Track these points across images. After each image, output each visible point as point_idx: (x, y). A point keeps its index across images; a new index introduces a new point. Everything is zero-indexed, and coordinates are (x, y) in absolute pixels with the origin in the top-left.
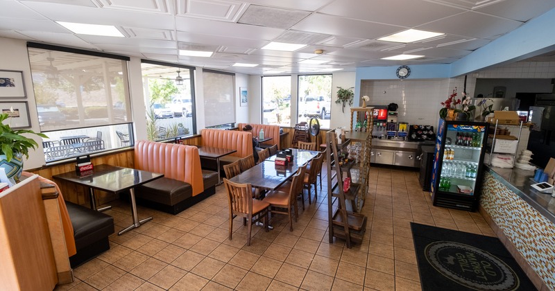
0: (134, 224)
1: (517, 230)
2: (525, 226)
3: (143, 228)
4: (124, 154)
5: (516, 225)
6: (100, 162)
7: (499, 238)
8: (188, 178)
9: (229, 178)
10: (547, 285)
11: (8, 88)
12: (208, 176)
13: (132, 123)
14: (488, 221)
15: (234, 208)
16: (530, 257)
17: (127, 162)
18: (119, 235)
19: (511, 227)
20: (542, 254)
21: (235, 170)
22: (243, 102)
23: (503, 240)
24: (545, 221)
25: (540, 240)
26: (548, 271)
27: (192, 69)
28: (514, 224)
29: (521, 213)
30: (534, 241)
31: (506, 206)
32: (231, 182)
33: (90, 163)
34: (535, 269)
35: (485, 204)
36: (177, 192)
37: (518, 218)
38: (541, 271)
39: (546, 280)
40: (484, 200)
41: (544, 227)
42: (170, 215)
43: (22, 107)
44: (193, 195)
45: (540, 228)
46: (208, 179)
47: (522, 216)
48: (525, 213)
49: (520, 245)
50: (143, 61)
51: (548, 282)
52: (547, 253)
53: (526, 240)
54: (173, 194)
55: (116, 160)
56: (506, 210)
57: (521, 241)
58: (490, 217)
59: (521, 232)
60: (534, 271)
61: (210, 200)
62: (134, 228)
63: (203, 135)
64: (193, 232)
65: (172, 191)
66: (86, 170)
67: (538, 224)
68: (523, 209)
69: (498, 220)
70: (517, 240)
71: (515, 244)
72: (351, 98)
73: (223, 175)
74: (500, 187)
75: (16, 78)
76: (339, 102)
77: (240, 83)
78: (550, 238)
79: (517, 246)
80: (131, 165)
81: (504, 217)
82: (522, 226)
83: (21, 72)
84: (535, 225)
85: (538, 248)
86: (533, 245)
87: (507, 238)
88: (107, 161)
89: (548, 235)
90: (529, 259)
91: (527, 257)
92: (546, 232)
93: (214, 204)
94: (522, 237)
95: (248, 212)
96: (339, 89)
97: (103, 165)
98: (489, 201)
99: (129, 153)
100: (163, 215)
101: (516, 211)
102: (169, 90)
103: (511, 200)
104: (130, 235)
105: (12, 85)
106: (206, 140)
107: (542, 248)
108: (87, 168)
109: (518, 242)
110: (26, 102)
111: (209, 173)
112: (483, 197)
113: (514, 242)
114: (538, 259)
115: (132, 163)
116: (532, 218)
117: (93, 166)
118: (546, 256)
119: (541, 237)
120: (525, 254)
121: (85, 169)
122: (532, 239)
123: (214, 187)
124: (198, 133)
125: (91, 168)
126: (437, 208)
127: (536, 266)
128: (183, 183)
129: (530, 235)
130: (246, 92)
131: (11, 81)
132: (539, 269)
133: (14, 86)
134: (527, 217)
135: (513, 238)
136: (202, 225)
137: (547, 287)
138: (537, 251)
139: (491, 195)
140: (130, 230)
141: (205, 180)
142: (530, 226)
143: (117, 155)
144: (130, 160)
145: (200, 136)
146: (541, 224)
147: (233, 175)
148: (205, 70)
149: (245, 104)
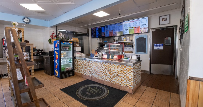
1: (95, 73)
2: (98, 70)
5: (94, 71)
7: (88, 79)
10: (113, 83)
14: (81, 76)
16: (103, 78)
19: (92, 73)
20: (108, 75)
23: (90, 79)
24: (106, 64)
25: (106, 71)
26: (112, 78)
28: (93, 71)
29: (95, 66)
30: (103, 72)
31: (88, 67)
34: (107, 81)
35: (77, 71)
37: (94, 68)
38: (109, 80)
39: (112, 81)
40: (76, 69)
41: (106, 66)
45: (105, 67)
47: (96, 67)
48: (97, 65)
49: (98, 76)
51: (113, 82)
52: (109, 73)
53: (100, 74)
56: (88, 68)
57: (98, 75)
58: (81, 74)
59: (97, 72)
60: (107, 82)
67: (103, 66)
68: (96, 65)
69: (85, 73)
70: (96, 76)
71: (96, 77)
74: (83, 62)
78: (109, 68)
79: (97, 77)
81: (88, 71)
82: (97, 70)
84: (102, 67)
85: (106, 74)
86: (103, 74)
87: (91, 77)
89: (108, 68)
90: (103, 79)
91: (102, 79)
92: (107, 68)
94: (98, 74)
98: (79, 68)
101: (93, 66)
103: (89, 64)
107: (107, 73)
109: (97, 76)
112: (75, 69)
113: (95, 77)
114: (107, 77)
116: (100, 66)
118: (109, 75)
119: (106, 70)
120: (101, 78)
122: (102, 72)
126: (63, 79)
127: (107, 80)
129: (101, 71)
132: (108, 80)
134: (98, 67)
135: (94, 76)
137: (113, 84)
138: (106, 75)
139: (79, 66)
142: (100, 69)
146: (105, 66)
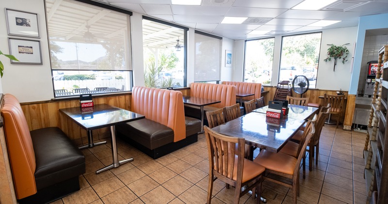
0: (113, 163)
3: (122, 169)
4: (123, 97)
6: (102, 101)
8: (170, 124)
9: (212, 127)
11: (24, 27)
12: (191, 123)
13: (132, 71)
15: (215, 168)
17: (125, 104)
18: (97, 174)
21: (218, 118)
22: (228, 63)
27: (186, 29)
32: (213, 132)
33: (91, 101)
36: (158, 136)
42: (149, 159)
43: (35, 45)
44: (175, 141)
46: (191, 126)
50: (144, 17)
54: (153, 138)
55: (116, 101)
61: (191, 148)
62: (114, 168)
63: (191, 87)
64: (166, 186)
65: (153, 135)
66: (87, 107)
72: (345, 55)
73: (206, 123)
75: (31, 19)
76: (330, 59)
77: (226, 47)
80: (129, 107)
83: (37, 14)
88: (108, 101)
93: (194, 153)
95: (235, 178)
96: (330, 47)
97: (105, 104)
99: (128, 97)
100: (143, 158)
102: (173, 59)
104: (106, 176)
105: (28, 25)
106: (194, 91)
108: (88, 105)
110: (39, 41)
111: (193, 120)
115: (129, 105)
117: (93, 104)
121: (86, 105)
123: (197, 134)
124: (188, 86)
125: (91, 105)
128: (166, 127)
130: (231, 54)
131: (27, 21)
133: (29, 26)
136: (178, 178)
140: (109, 169)
141: (188, 127)
143: (117, 97)
144: (128, 103)
145: (189, 88)
147: (217, 124)
148: (197, 32)
149: (229, 65)
